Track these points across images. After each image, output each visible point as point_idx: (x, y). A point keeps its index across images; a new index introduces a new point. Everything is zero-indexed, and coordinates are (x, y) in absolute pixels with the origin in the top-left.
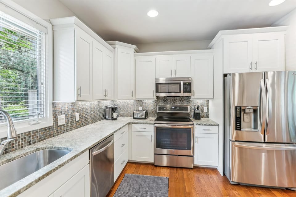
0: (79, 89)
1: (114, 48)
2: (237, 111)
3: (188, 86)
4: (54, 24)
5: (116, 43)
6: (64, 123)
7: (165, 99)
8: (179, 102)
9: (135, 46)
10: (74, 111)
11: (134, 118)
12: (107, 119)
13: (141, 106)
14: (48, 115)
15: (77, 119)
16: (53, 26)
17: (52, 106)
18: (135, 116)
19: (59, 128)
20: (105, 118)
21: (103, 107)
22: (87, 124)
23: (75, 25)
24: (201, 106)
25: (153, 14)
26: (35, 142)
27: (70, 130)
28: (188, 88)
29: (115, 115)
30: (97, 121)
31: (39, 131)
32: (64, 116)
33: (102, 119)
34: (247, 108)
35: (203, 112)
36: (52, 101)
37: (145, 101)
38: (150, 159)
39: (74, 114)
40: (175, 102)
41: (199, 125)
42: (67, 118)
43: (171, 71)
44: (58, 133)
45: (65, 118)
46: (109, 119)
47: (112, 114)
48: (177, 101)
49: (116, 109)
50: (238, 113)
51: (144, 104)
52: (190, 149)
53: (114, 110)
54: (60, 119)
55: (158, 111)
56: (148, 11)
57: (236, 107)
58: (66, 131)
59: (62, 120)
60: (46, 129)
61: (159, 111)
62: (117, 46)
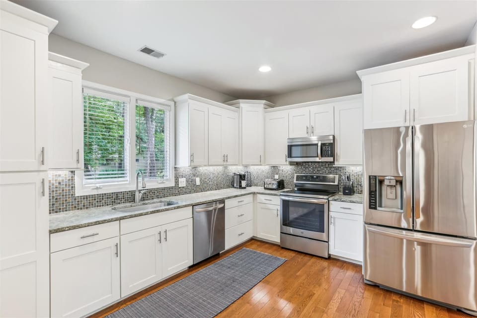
0: (192, 155)
1: (238, 107)
2: (372, 182)
3: (328, 148)
4: (175, 101)
5: (240, 102)
6: (185, 186)
7: (307, 166)
8: (325, 169)
9: (264, 101)
10: (194, 175)
11: (265, 189)
12: (235, 188)
13: (277, 174)
14: (171, 177)
15: (198, 183)
16: (175, 103)
17: (174, 169)
18: (266, 186)
19: (179, 189)
20: (233, 186)
21: (232, 174)
22: (208, 190)
23: (189, 100)
24: (358, 176)
25: (265, 69)
26: (161, 197)
27: (190, 193)
28: (328, 150)
29: (244, 183)
30: (221, 188)
31: (164, 189)
32: (184, 180)
33: (228, 187)
34: (387, 178)
35: (360, 185)
36: (174, 166)
37: (281, 168)
38: (276, 238)
39: (194, 178)
40: (319, 169)
41: (335, 200)
42: (187, 181)
43: (307, 128)
44: (179, 194)
45: (185, 181)
46: (237, 188)
47: (240, 182)
48: (322, 168)
49: (244, 176)
50: (373, 185)
51: (280, 172)
52: (324, 232)
53: (242, 177)
54: (181, 182)
55: (295, 181)
56: (259, 68)
57: (370, 176)
58: (186, 193)
59: (183, 183)
60: (169, 188)
61: (297, 181)
62: (242, 105)
